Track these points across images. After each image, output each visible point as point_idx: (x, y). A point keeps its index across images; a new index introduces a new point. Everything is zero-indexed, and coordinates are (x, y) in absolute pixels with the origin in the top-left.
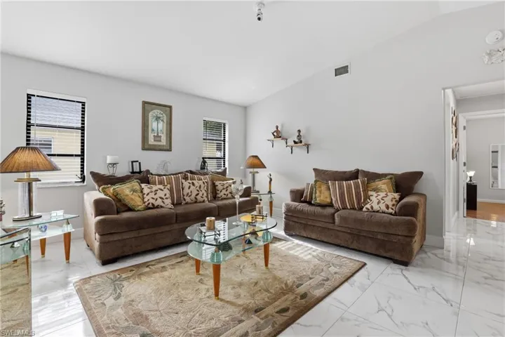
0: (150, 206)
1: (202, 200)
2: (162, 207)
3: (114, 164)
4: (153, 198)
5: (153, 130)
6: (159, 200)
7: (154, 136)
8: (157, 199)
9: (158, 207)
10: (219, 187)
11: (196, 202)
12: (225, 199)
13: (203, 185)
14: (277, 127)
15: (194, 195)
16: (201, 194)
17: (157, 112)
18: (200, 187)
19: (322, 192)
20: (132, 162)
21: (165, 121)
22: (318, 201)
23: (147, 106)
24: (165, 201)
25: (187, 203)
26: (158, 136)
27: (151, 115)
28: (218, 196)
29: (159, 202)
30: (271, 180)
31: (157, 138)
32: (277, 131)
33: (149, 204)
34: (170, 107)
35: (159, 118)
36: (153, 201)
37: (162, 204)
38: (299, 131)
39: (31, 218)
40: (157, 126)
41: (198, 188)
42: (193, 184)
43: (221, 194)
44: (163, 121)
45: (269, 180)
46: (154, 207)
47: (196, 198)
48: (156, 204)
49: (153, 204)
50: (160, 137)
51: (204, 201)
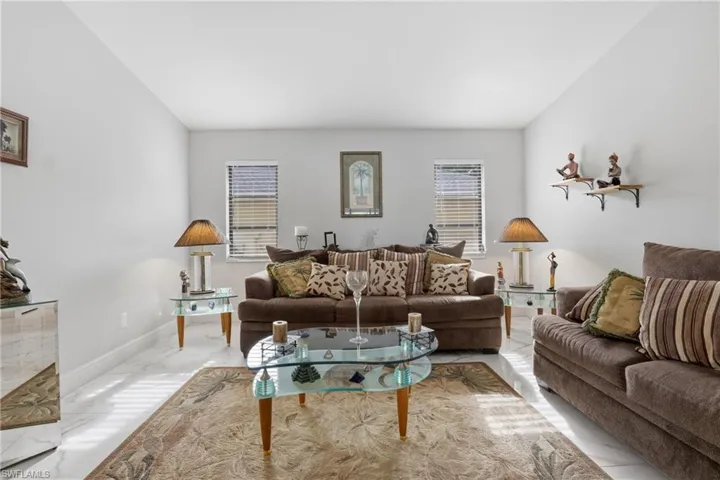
0: (312, 292)
1: (394, 291)
2: (328, 296)
3: (302, 237)
4: (316, 283)
5: (355, 189)
6: (325, 286)
7: (357, 198)
8: (321, 285)
9: (322, 295)
10: (436, 274)
11: (385, 295)
12: (440, 294)
13: (398, 269)
14: (571, 158)
15: (382, 283)
16: (393, 282)
17: (361, 164)
18: (393, 271)
19: (620, 302)
20: (326, 234)
21: (372, 174)
22: (598, 325)
23: (347, 158)
24: (333, 288)
25: (372, 295)
26: (362, 197)
27: (353, 169)
28: (432, 288)
29: (324, 289)
30: (554, 265)
31: (361, 199)
32: (572, 164)
33: (310, 290)
34: (379, 154)
35: (364, 171)
36: (316, 287)
37: (329, 293)
38: (614, 158)
39: (203, 292)
40: (362, 183)
41: (389, 273)
42: (383, 266)
43: (435, 286)
44: (367, 175)
45: (550, 265)
46: (316, 295)
47: (385, 289)
48: (319, 291)
49: (314, 291)
50: (366, 198)
51: (397, 295)
